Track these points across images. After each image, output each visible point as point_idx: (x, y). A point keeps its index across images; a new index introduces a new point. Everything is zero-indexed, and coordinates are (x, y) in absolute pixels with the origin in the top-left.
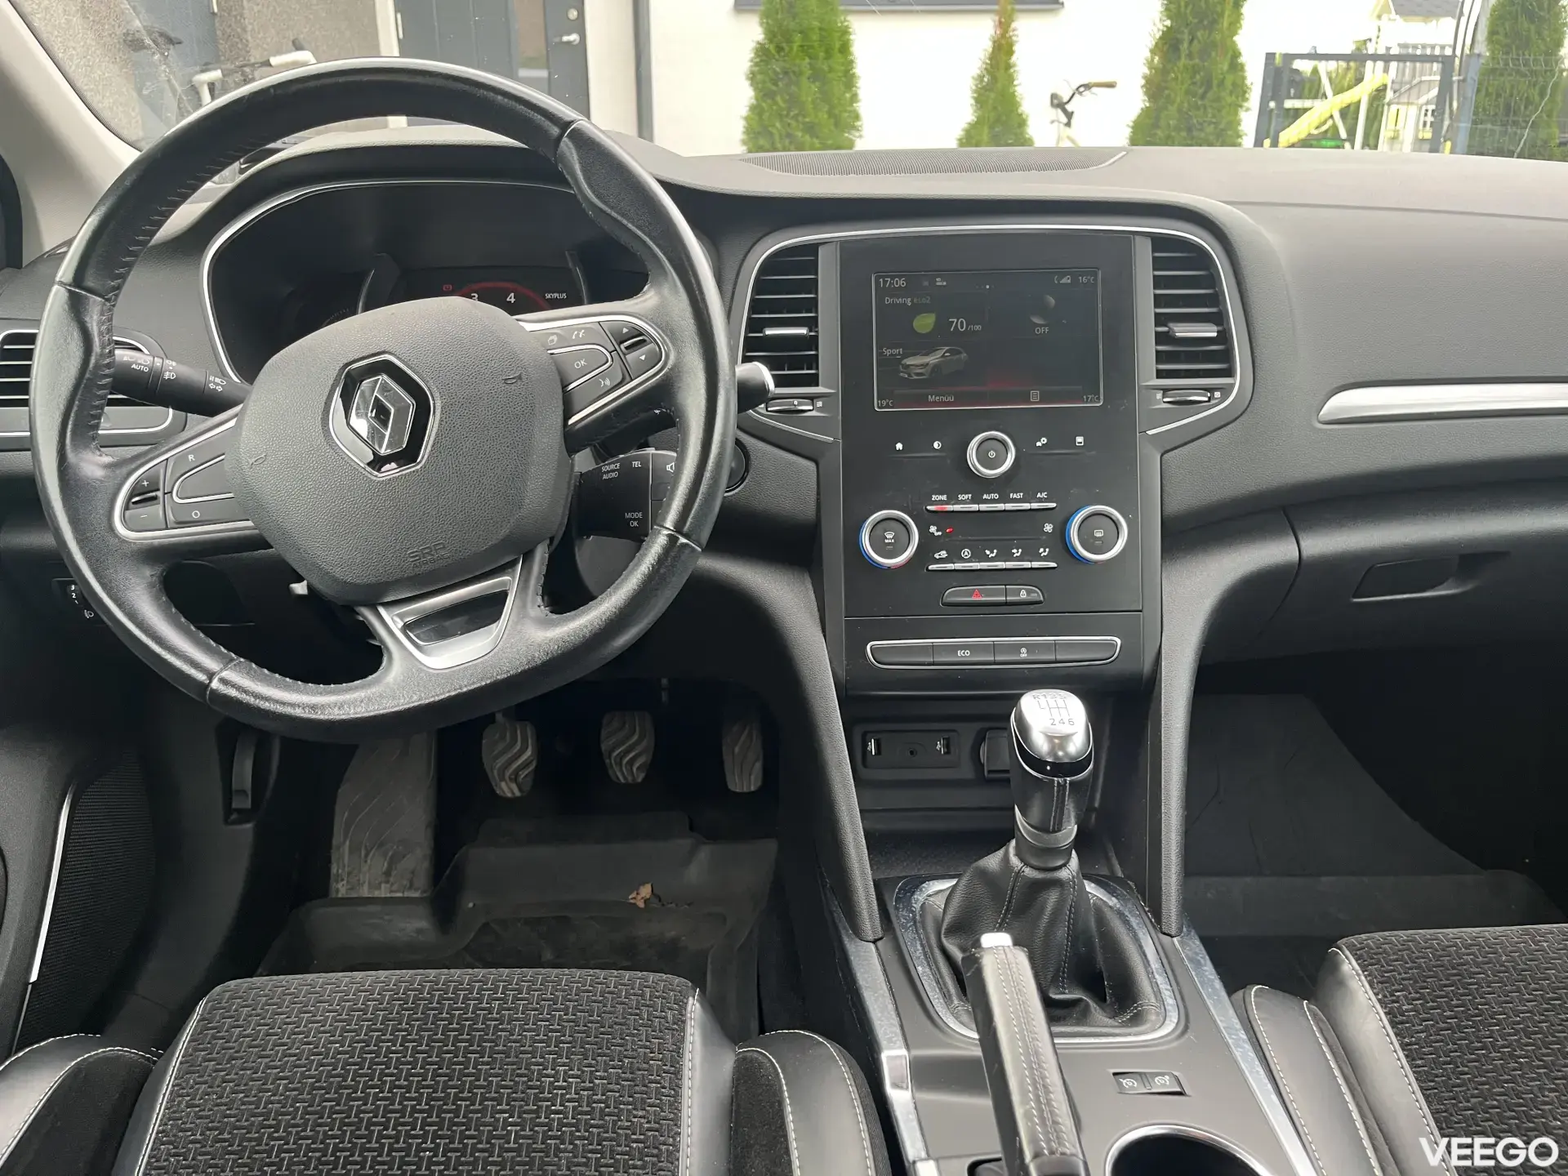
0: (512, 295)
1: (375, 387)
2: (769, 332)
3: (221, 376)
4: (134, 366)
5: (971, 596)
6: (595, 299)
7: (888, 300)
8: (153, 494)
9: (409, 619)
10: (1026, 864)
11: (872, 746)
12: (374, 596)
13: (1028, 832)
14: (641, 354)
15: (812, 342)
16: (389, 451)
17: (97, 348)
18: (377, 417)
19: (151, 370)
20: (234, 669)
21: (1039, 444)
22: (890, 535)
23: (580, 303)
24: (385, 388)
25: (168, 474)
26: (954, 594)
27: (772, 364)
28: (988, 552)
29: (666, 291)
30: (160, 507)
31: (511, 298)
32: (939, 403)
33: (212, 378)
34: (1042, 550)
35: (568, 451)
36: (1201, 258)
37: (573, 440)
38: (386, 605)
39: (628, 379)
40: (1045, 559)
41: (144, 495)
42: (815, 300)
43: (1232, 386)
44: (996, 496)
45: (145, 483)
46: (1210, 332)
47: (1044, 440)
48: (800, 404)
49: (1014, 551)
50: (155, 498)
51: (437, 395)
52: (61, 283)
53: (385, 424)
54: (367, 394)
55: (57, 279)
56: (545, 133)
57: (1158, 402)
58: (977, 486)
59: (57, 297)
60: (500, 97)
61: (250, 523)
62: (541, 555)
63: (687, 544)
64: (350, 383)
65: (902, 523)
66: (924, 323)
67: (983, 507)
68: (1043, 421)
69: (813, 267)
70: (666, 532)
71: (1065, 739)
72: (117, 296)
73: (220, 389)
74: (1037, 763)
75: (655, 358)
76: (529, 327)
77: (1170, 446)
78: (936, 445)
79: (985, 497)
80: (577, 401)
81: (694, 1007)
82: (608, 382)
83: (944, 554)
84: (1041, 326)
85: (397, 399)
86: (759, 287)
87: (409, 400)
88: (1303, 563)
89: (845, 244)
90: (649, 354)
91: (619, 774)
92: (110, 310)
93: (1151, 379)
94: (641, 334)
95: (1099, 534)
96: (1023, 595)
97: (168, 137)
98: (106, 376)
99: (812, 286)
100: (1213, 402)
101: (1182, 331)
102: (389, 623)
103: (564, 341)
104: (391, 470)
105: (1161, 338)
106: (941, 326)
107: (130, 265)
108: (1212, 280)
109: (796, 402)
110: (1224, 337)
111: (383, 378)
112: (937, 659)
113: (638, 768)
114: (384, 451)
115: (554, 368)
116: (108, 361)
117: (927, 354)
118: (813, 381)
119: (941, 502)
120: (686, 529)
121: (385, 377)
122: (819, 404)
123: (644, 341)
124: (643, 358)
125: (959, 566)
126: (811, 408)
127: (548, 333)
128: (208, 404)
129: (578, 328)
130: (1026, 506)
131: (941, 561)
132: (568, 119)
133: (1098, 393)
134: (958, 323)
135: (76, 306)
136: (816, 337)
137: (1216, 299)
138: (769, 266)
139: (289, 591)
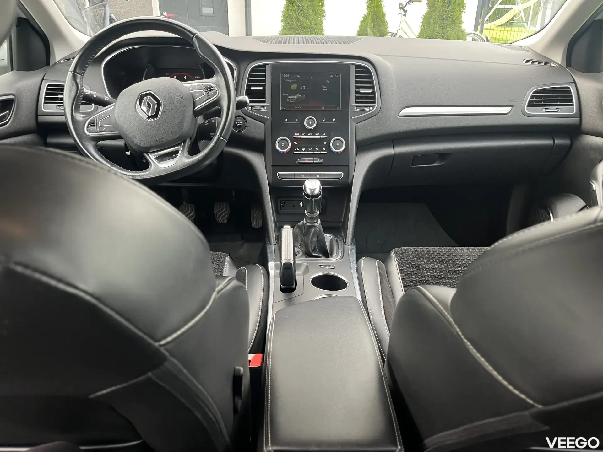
0: (185, 77)
1: (147, 99)
2: (252, 88)
3: (108, 97)
4: (86, 93)
5: (305, 161)
6: (206, 78)
7: (284, 80)
8: (94, 124)
9: (156, 156)
10: (307, 222)
11: (283, 204)
12: (148, 150)
13: (307, 214)
14: (212, 92)
15: (264, 91)
16: (151, 115)
17: (80, 88)
18: (148, 106)
19: (90, 94)
20: (114, 166)
21: (323, 120)
22: (283, 144)
23: (203, 79)
24: (150, 99)
25: (97, 120)
26: (300, 160)
27: (250, 97)
28: (309, 149)
29: (219, 78)
30: (96, 127)
31: (185, 78)
32: (298, 109)
33: (105, 97)
34: (323, 149)
35: (194, 116)
36: (368, 71)
37: (196, 114)
38: (151, 153)
39: (209, 98)
40: (324, 151)
41: (92, 124)
42: (265, 80)
43: (375, 106)
44: (312, 134)
45: (92, 121)
46: (370, 91)
47: (325, 119)
48: (260, 108)
49: (316, 149)
50: (94, 125)
51: (163, 102)
52: (71, 71)
53: (150, 108)
54: (145, 101)
55: (70, 70)
56: (189, 36)
57: (355, 110)
58: (307, 131)
59: (70, 75)
60: (178, 27)
61: (117, 132)
62: (188, 142)
63: (222, 139)
64: (141, 98)
65: (285, 140)
66: (294, 87)
67: (308, 137)
68: (324, 114)
69: (264, 71)
70: (217, 136)
71: (314, 189)
72: (84, 75)
73: (107, 100)
74: (308, 196)
75: (215, 93)
76: (185, 85)
77: (358, 121)
78: (296, 120)
79: (309, 134)
80: (197, 103)
81: (228, 259)
82: (204, 99)
83: (298, 149)
84: (325, 88)
85: (152, 102)
86: (250, 76)
87: (156, 102)
88: (395, 154)
89: (273, 65)
90: (214, 93)
91: (219, 220)
92: (82, 78)
93: (354, 103)
94: (212, 88)
95: (338, 145)
96: (318, 161)
97: (96, 35)
98: (82, 95)
99: (264, 76)
100: (370, 110)
101: (362, 90)
102: (151, 157)
103: (194, 89)
104: (151, 120)
105: (357, 92)
106: (299, 87)
107: (87, 67)
108: (371, 77)
109: (259, 107)
110: (373, 93)
111: (149, 97)
112: (295, 177)
113: (225, 219)
114: (150, 115)
115: (191, 95)
116: (82, 91)
117: (294, 95)
118: (264, 102)
119: (298, 135)
120: (222, 135)
121: (150, 97)
122: (266, 108)
123: (213, 89)
124: (213, 93)
125: (301, 153)
126: (263, 109)
127: (190, 87)
128: (103, 103)
129: (197, 86)
130: (319, 137)
131: (297, 151)
132: (195, 33)
133: (340, 107)
134: (303, 87)
135: (74, 77)
136: (265, 90)
137: (372, 82)
138: (253, 70)
139: (126, 154)
